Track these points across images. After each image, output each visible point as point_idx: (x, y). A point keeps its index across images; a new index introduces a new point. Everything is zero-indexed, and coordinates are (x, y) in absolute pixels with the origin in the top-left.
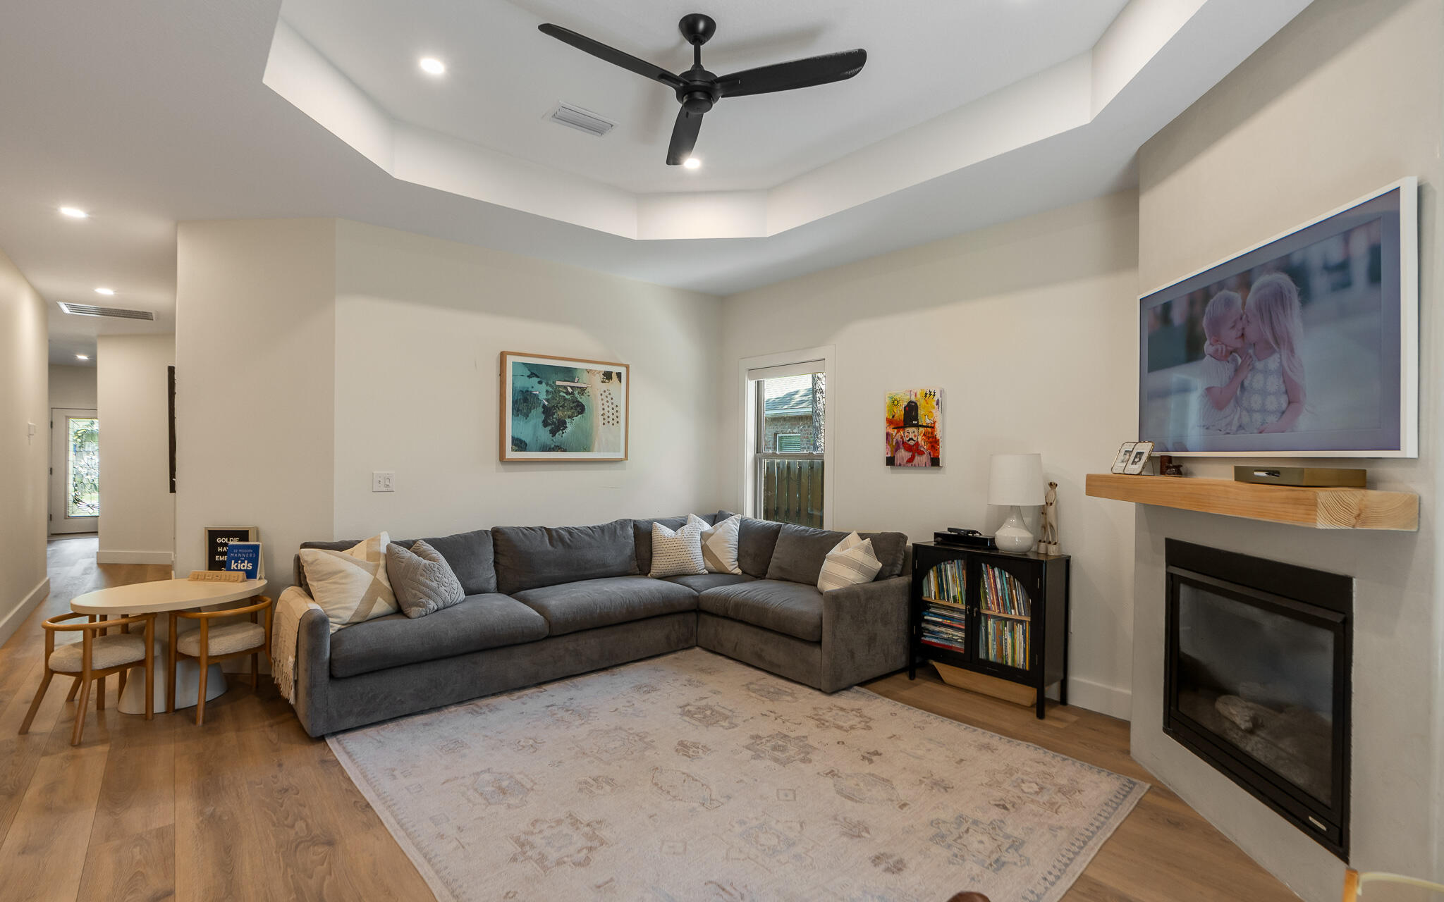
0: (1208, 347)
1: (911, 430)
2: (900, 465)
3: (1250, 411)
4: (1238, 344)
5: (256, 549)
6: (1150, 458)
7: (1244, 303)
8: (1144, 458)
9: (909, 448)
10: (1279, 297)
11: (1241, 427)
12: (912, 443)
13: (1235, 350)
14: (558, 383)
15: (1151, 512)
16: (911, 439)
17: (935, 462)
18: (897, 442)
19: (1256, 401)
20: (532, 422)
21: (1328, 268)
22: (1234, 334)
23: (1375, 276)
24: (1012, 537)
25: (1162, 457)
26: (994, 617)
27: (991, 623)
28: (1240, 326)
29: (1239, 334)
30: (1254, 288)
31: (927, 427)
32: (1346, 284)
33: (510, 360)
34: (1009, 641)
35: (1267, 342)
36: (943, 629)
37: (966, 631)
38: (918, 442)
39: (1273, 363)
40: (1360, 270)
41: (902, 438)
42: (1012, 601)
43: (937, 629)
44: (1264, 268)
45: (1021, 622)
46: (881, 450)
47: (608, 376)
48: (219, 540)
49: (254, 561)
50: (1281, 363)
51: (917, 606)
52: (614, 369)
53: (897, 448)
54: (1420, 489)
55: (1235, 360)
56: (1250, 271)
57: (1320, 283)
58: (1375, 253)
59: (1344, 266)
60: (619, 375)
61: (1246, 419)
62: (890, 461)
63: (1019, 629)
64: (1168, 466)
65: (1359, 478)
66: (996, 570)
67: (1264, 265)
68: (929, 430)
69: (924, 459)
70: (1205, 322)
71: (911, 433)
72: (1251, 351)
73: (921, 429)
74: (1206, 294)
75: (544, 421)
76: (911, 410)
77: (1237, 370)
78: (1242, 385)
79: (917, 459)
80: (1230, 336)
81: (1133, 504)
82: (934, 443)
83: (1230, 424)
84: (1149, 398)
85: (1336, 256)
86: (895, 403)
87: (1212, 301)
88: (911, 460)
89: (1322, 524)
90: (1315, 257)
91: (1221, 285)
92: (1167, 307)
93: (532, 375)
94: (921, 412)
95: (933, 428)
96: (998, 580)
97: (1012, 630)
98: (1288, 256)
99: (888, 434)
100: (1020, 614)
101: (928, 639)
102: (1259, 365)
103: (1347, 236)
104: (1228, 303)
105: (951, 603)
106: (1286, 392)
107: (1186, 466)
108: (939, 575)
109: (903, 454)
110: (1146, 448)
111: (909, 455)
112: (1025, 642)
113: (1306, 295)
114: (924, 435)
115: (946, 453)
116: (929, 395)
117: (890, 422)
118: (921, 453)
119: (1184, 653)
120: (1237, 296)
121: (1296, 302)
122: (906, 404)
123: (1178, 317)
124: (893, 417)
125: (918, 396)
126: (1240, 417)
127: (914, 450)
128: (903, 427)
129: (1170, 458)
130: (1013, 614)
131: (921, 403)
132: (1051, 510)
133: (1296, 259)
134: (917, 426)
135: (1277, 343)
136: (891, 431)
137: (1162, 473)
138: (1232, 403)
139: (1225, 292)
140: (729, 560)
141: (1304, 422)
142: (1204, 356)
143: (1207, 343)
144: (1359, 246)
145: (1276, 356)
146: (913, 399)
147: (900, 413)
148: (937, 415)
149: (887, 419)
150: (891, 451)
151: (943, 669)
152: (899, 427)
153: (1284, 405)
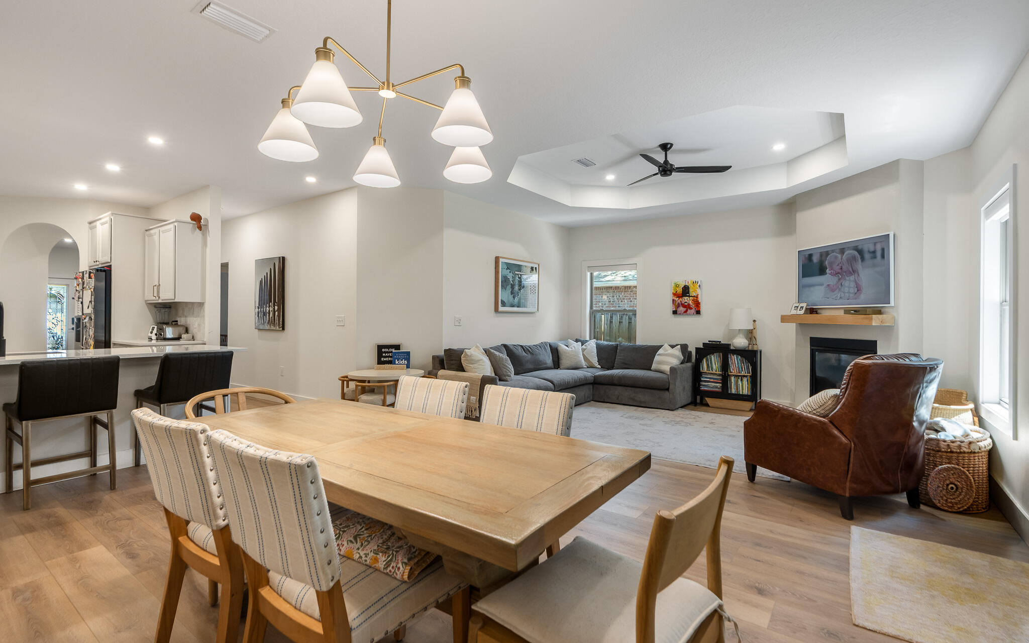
0: (828, 271)
1: (686, 298)
2: (680, 314)
3: (844, 293)
4: (840, 271)
5: (408, 353)
6: (806, 309)
7: (842, 259)
8: (804, 309)
9: (684, 306)
10: (854, 258)
11: (841, 298)
12: (686, 304)
13: (839, 273)
14: (516, 272)
15: (802, 326)
16: (686, 302)
17: (698, 312)
18: (678, 303)
19: (846, 290)
20: (507, 292)
21: (869, 252)
22: (839, 267)
23: (883, 256)
24: (740, 342)
25: (810, 308)
26: (733, 375)
27: (733, 378)
28: (840, 265)
29: (840, 268)
30: (845, 255)
31: (694, 297)
32: (875, 257)
33: (501, 260)
34: (741, 384)
35: (850, 272)
36: (709, 384)
37: (722, 383)
38: (689, 304)
39: (852, 278)
40: (879, 254)
41: (681, 301)
42: (742, 368)
43: (707, 384)
44: (849, 248)
45: (746, 376)
46: (670, 307)
47: (532, 268)
48: (383, 350)
49: (408, 359)
50: (855, 279)
51: (697, 374)
52: (535, 266)
53: (678, 306)
54: (895, 314)
55: (839, 276)
56: (844, 248)
57: (867, 256)
58: (883, 250)
59: (874, 252)
60: (536, 268)
61: (843, 295)
62: (675, 312)
63: (745, 380)
64: (812, 311)
65: (879, 312)
66: (735, 356)
67: (849, 247)
68: (695, 298)
69: (693, 311)
70: (826, 263)
71: (686, 300)
72: (844, 274)
73: (691, 298)
74: (827, 253)
75: (511, 292)
76: (686, 291)
77: (839, 279)
78: (841, 284)
79: (689, 311)
80: (837, 268)
81: (795, 324)
82: (697, 304)
83: (837, 297)
84: (801, 288)
85: (872, 249)
86: (677, 286)
87: (829, 256)
88: (686, 312)
89: (874, 324)
90: (866, 248)
91: (833, 251)
92: (810, 256)
93: (508, 268)
94: (691, 290)
95: (697, 297)
96: (736, 360)
97: (742, 380)
98: (857, 246)
99: (673, 300)
100: (745, 373)
101: (703, 388)
102: (847, 278)
103: (875, 244)
104: (836, 257)
105: (714, 372)
106: (857, 287)
107: (819, 311)
108: (707, 360)
109: (682, 309)
110: (804, 305)
111: (685, 309)
112: (748, 384)
113: (863, 259)
114: (693, 300)
115: (703, 308)
116: (694, 283)
117: (674, 294)
118: (691, 309)
119: (819, 377)
120: (839, 256)
121: (860, 260)
122: (683, 286)
123: (815, 259)
124: (676, 292)
125: (690, 283)
126: (840, 295)
127: (688, 307)
128: (682, 297)
129: (813, 308)
130: (743, 373)
131: (691, 286)
132: (754, 331)
133: (860, 247)
134: (689, 296)
135: (853, 272)
136: (675, 299)
137: (810, 314)
138: (837, 290)
139: (834, 254)
140: (595, 361)
141: (862, 296)
142: (826, 274)
143: (828, 269)
144: (879, 247)
145: (853, 276)
146: (687, 284)
147: (680, 290)
148: (699, 291)
149: (673, 293)
150: (675, 308)
151: (709, 400)
152: (679, 297)
153: (856, 291)
